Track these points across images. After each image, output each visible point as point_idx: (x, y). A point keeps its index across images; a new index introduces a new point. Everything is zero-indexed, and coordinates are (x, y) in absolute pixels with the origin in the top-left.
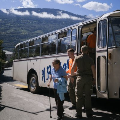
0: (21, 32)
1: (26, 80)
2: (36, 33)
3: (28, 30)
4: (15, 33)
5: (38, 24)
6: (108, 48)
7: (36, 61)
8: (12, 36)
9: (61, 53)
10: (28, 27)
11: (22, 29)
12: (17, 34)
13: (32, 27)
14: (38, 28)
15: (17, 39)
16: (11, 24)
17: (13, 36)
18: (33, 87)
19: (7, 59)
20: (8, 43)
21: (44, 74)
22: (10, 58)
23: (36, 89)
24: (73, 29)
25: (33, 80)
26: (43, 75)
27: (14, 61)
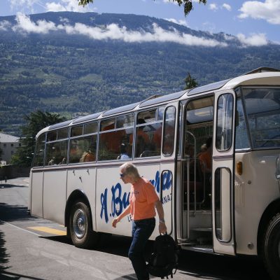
0: (42, 81)
1: (62, 216)
2: (84, 83)
3: (61, 74)
4: (24, 83)
5: (90, 56)
6: (234, 152)
7: (88, 172)
8: (15, 92)
9: (142, 156)
10: (62, 66)
11: (46, 71)
12: (29, 85)
13: (71, 64)
14: (88, 69)
15: (30, 100)
16: (14, 58)
17: (20, 92)
18: (80, 232)
19: (3, 156)
20: (5, 109)
21: (104, 204)
22: (12, 152)
23: (87, 237)
24: (168, 105)
25: (80, 215)
26: (102, 205)
27: (33, 171)
